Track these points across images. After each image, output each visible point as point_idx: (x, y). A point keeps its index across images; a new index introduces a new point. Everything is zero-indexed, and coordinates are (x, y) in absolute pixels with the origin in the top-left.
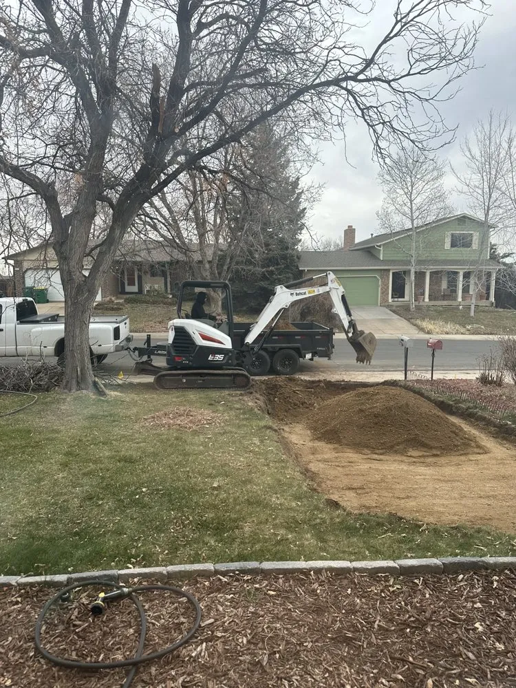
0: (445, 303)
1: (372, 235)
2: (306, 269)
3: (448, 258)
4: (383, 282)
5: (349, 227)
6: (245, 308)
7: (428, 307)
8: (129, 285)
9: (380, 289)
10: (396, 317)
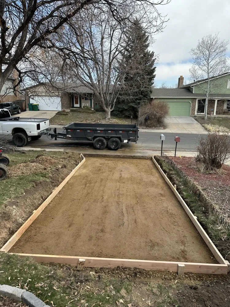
0: (224, 116)
1: (194, 80)
2: (154, 97)
3: (225, 93)
4: (193, 105)
5: (181, 76)
6: (123, 116)
7: (215, 117)
8: (75, 104)
9: (191, 108)
10: (196, 122)
